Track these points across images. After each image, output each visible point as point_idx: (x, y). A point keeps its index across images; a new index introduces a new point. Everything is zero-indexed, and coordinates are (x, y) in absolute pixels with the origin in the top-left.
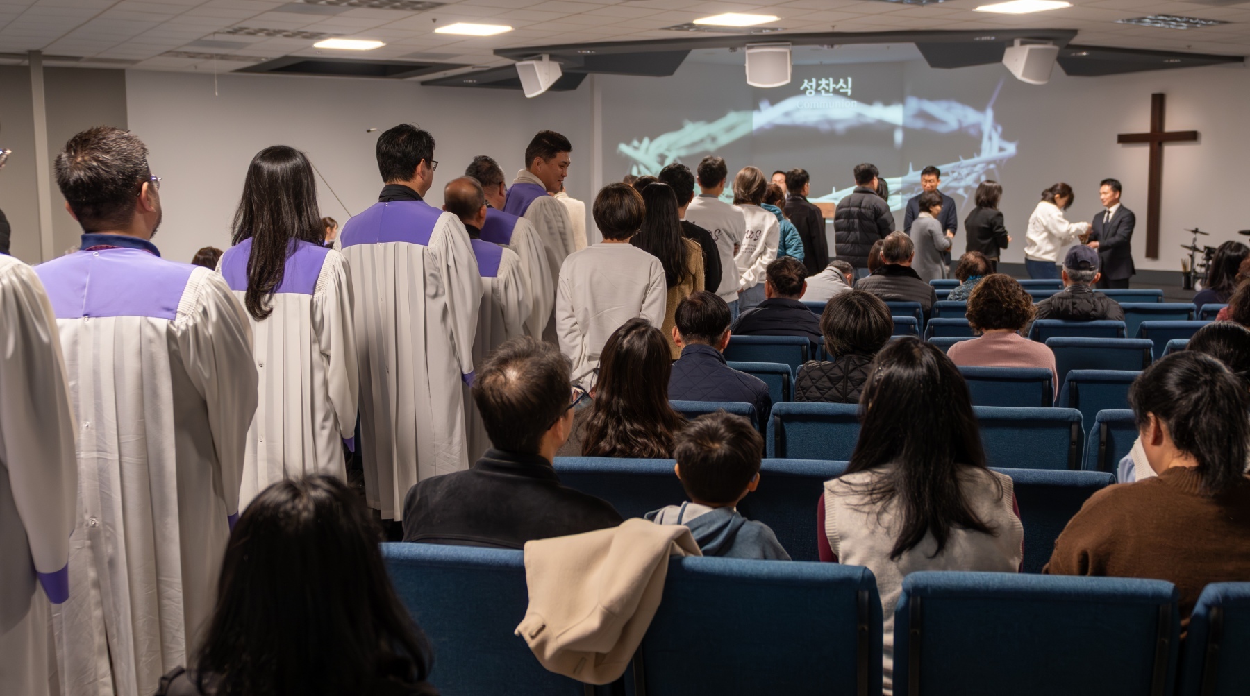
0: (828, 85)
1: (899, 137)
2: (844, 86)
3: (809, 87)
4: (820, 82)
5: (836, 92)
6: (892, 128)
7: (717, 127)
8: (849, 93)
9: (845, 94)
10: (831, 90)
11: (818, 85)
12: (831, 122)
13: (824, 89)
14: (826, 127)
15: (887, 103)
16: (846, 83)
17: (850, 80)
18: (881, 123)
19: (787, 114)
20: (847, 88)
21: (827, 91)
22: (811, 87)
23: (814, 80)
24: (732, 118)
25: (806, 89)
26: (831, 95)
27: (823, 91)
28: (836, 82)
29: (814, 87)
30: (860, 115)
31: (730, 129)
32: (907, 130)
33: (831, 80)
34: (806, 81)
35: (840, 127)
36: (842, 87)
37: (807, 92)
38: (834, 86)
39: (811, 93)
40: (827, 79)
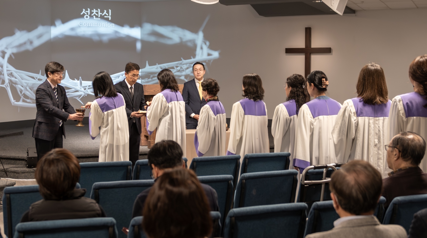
0: (97, 13)
1: (139, 46)
2: (107, 15)
3: (86, 14)
4: (92, 11)
5: (102, 17)
6: (135, 40)
7: (32, 35)
8: (110, 19)
9: (107, 19)
10: (99, 16)
11: (91, 13)
12: (100, 35)
13: (95, 15)
14: (96, 38)
15: (132, 26)
16: (108, 12)
17: (110, 10)
18: (129, 37)
19: (72, 29)
20: (109, 15)
21: (97, 17)
22: (87, 13)
23: (89, 9)
24: (41, 29)
25: (84, 14)
26: (99, 19)
27: (94, 17)
28: (102, 12)
29: (89, 14)
30: (116, 32)
31: (40, 36)
32: (143, 42)
33: (99, 10)
34: (84, 10)
35: (105, 39)
36: (105, 15)
37: (85, 16)
38: (101, 14)
39: (87, 17)
40: (97, 10)
